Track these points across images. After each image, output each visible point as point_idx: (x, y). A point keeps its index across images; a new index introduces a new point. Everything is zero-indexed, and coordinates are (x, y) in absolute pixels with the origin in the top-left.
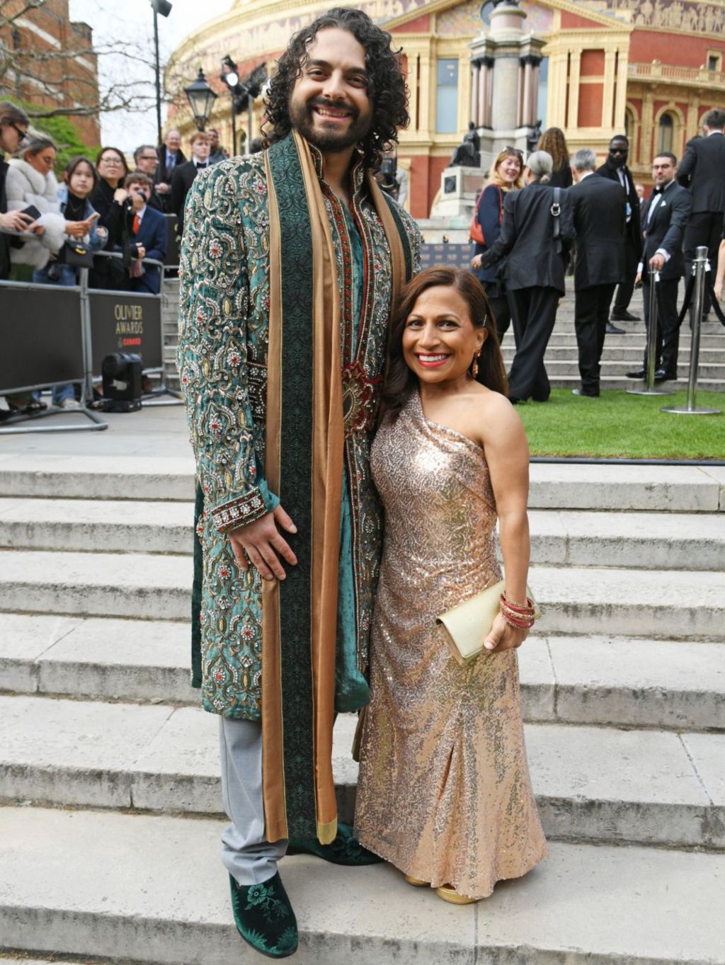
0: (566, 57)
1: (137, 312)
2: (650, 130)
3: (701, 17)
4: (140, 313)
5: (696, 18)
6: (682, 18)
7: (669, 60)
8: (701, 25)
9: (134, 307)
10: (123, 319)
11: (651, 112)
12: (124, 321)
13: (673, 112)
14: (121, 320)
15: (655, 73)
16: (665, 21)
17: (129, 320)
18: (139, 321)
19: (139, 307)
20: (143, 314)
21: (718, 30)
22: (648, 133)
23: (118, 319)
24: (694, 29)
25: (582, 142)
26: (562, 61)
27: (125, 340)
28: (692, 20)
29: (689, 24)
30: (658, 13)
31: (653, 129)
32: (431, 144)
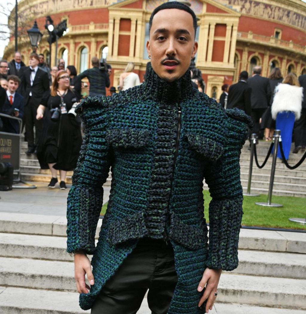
0: (207, 26)
1: (9, 142)
2: (246, 65)
3: (273, 12)
4: (11, 143)
5: (270, 12)
6: (264, 12)
7: (256, 32)
8: (272, 16)
9: (8, 140)
10: (3, 145)
11: (247, 56)
12: (4, 147)
13: (257, 57)
14: (2, 146)
15: (250, 38)
16: (255, 12)
17: (6, 146)
18: (10, 147)
19: (11, 140)
20: (12, 144)
21: (280, 19)
22: (244, 66)
23: (1, 145)
24: (269, 17)
25: (214, 69)
26: (206, 28)
27: (4, 156)
28: (268, 13)
29: (267, 15)
30: (252, 9)
31: (247, 65)
32: (140, 64)
